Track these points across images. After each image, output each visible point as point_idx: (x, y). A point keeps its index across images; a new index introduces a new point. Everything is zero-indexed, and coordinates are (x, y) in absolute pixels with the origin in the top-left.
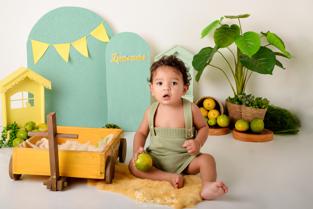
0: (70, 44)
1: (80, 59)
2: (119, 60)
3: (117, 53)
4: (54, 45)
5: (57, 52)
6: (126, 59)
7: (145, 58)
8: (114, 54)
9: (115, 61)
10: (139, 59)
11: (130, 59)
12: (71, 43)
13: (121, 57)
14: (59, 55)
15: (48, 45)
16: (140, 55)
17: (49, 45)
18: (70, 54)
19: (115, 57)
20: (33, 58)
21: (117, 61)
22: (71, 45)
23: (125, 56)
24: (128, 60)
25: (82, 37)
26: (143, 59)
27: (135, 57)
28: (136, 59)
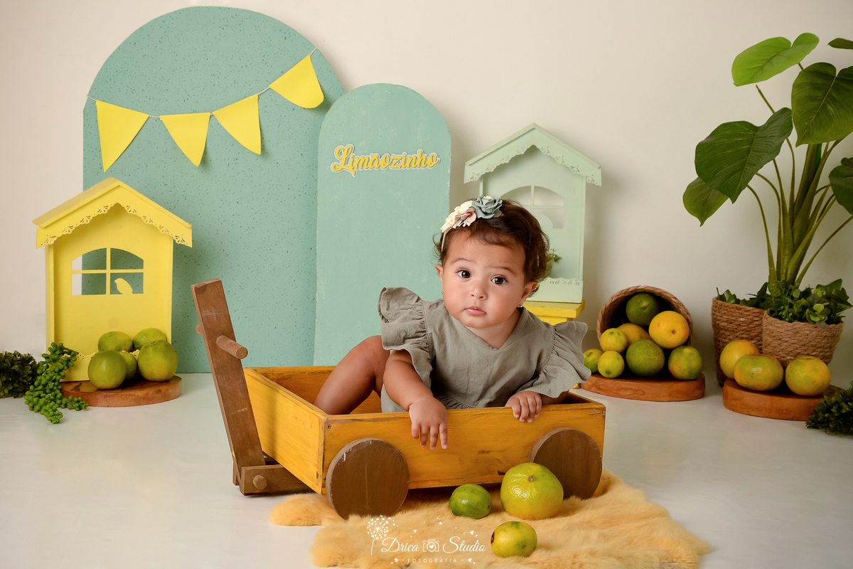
0: (209, 114)
1: (237, 161)
2: (355, 165)
3: (350, 146)
4: (162, 118)
5: (170, 137)
6: (376, 162)
7: (434, 163)
8: (341, 147)
9: (344, 167)
10: (418, 163)
11: (388, 164)
12: (214, 113)
13: (361, 157)
14: (176, 147)
15: (145, 116)
16: (420, 151)
17: (148, 116)
18: (208, 145)
19: (344, 155)
20: (101, 154)
21: (349, 168)
22: (212, 118)
23: (375, 155)
24: (382, 166)
25: (245, 97)
26: (429, 165)
27: (404, 159)
28: (408, 164)
